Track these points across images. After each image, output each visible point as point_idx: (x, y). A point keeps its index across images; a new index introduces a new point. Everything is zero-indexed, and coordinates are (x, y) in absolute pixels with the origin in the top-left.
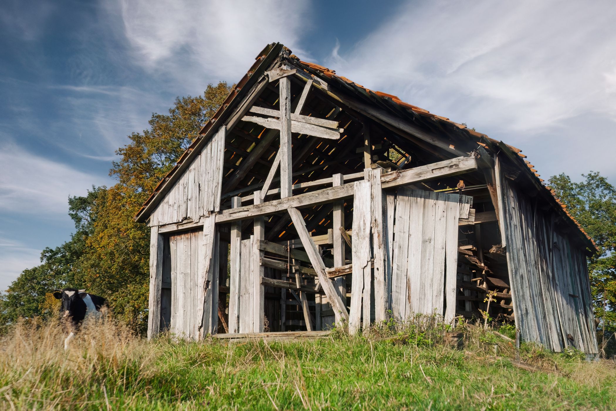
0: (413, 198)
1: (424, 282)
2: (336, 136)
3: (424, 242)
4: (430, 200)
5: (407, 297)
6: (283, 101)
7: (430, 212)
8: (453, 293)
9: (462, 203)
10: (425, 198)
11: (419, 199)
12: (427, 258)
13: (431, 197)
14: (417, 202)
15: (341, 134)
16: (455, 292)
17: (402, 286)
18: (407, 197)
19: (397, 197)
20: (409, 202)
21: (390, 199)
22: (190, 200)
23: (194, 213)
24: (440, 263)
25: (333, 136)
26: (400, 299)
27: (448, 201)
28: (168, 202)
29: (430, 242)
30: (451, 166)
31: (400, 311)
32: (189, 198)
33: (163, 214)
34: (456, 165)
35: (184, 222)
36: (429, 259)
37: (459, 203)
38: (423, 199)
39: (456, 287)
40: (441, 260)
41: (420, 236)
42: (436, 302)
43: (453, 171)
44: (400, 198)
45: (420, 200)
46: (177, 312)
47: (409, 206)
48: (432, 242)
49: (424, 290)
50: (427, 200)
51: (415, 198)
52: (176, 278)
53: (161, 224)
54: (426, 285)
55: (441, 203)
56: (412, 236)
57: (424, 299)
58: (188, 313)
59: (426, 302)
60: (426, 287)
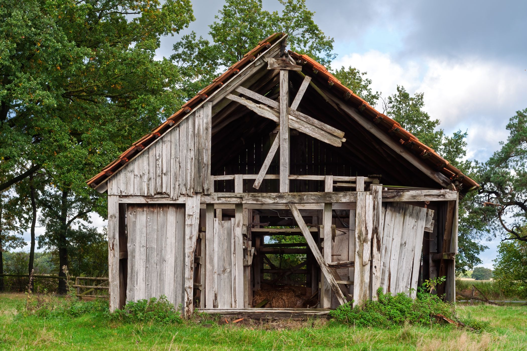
1: (399, 276)
2: (337, 143)
3: (401, 245)
5: (388, 287)
6: (284, 94)
7: (407, 221)
8: (416, 284)
9: (428, 216)
10: (405, 210)
12: (402, 258)
13: (409, 210)
15: (343, 143)
17: (385, 279)
20: (395, 213)
22: (165, 174)
23: (172, 189)
24: (410, 262)
25: (335, 143)
26: (383, 289)
27: (419, 213)
28: (132, 171)
29: (405, 245)
30: (439, 196)
32: (164, 171)
33: (127, 184)
34: (443, 195)
35: (155, 197)
36: (404, 259)
37: (426, 216)
39: (418, 280)
40: (411, 260)
41: (400, 240)
43: (440, 199)
45: (402, 211)
46: (135, 285)
47: (394, 216)
48: (407, 245)
49: (399, 282)
50: (406, 212)
51: (399, 210)
52: (134, 251)
53: (124, 194)
56: (394, 240)
57: (398, 288)
58: (152, 287)
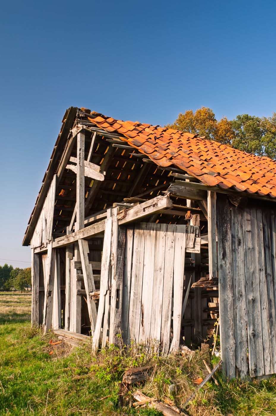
0: (147, 231)
1: (155, 308)
3: (155, 271)
4: (161, 232)
5: (141, 321)
6: (78, 152)
7: (161, 243)
8: (178, 319)
9: (188, 233)
10: (156, 231)
11: (152, 231)
13: (161, 230)
14: (150, 235)
16: (180, 318)
17: (137, 311)
18: (143, 230)
19: (135, 231)
20: (144, 235)
21: (130, 233)
24: (169, 290)
25: (101, 178)
26: (135, 323)
27: (176, 232)
29: (160, 271)
31: (135, 333)
33: (35, 240)
36: (159, 287)
37: (185, 234)
38: (155, 231)
39: (181, 314)
40: (169, 288)
41: (152, 265)
42: (164, 326)
44: (137, 231)
45: (153, 233)
47: (144, 238)
48: (162, 271)
49: (155, 315)
50: (158, 232)
51: (149, 231)
54: (156, 311)
55: (169, 234)
56: (146, 266)
57: (155, 323)
59: (156, 326)
60: (156, 313)
